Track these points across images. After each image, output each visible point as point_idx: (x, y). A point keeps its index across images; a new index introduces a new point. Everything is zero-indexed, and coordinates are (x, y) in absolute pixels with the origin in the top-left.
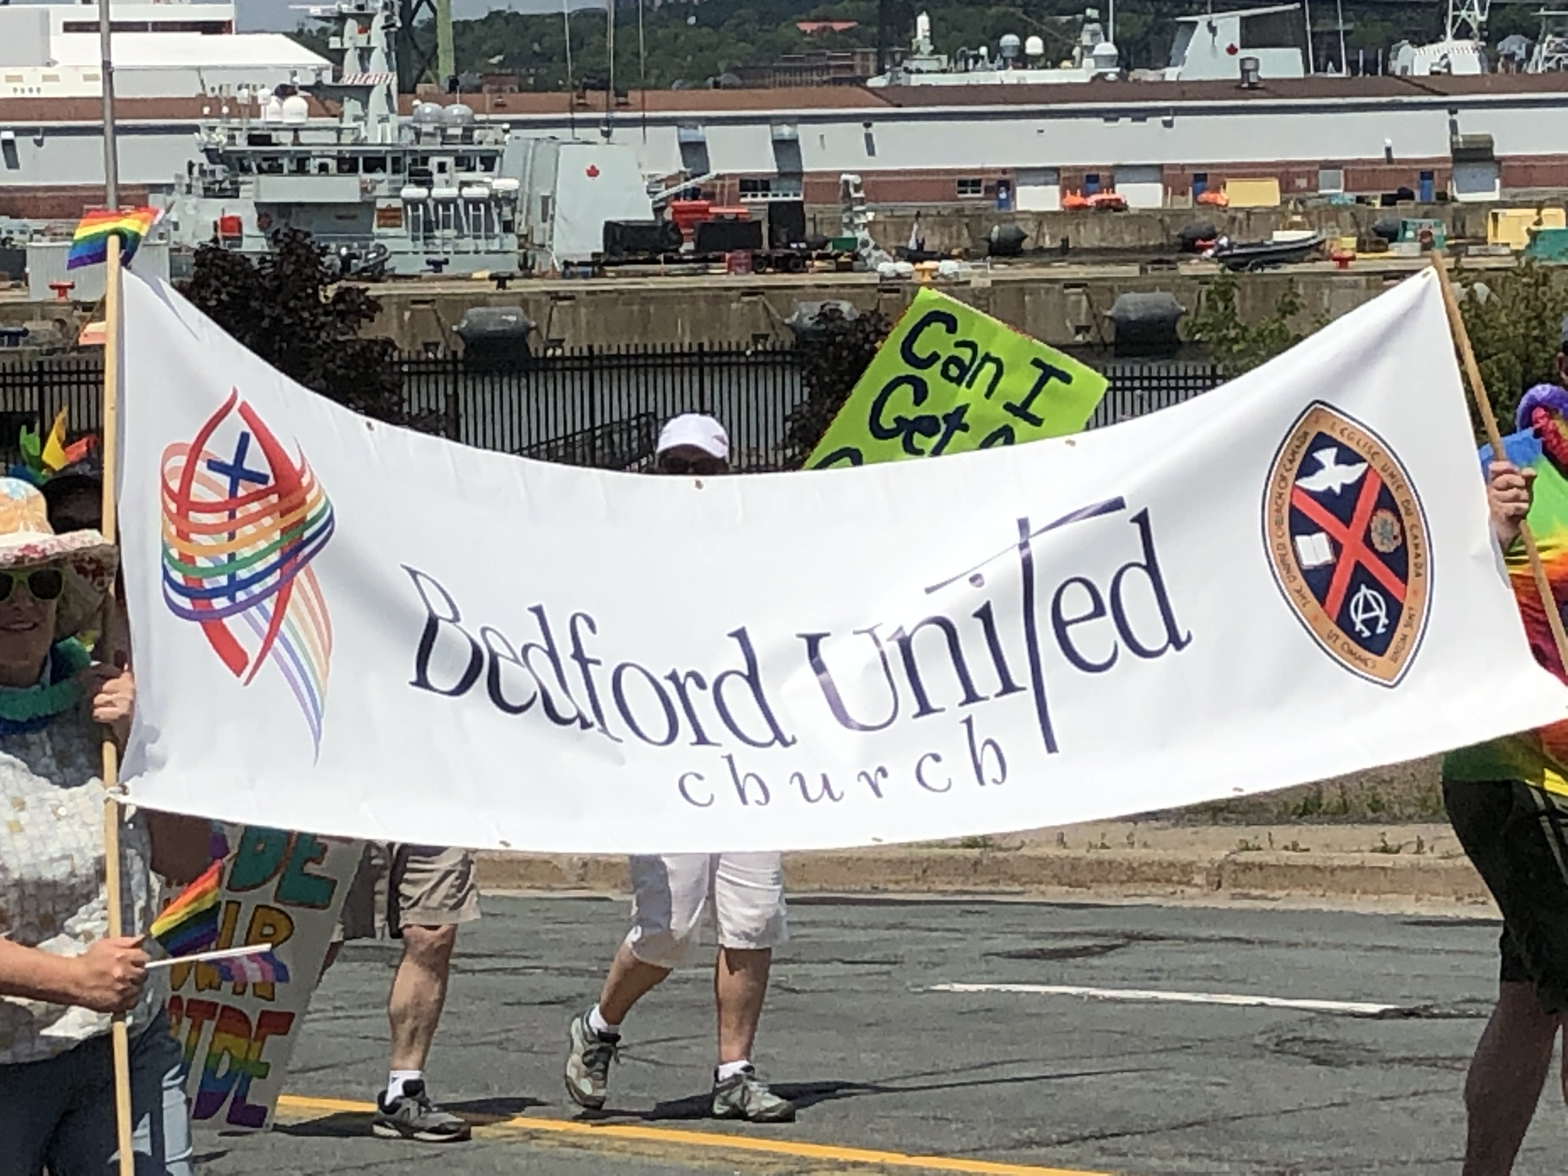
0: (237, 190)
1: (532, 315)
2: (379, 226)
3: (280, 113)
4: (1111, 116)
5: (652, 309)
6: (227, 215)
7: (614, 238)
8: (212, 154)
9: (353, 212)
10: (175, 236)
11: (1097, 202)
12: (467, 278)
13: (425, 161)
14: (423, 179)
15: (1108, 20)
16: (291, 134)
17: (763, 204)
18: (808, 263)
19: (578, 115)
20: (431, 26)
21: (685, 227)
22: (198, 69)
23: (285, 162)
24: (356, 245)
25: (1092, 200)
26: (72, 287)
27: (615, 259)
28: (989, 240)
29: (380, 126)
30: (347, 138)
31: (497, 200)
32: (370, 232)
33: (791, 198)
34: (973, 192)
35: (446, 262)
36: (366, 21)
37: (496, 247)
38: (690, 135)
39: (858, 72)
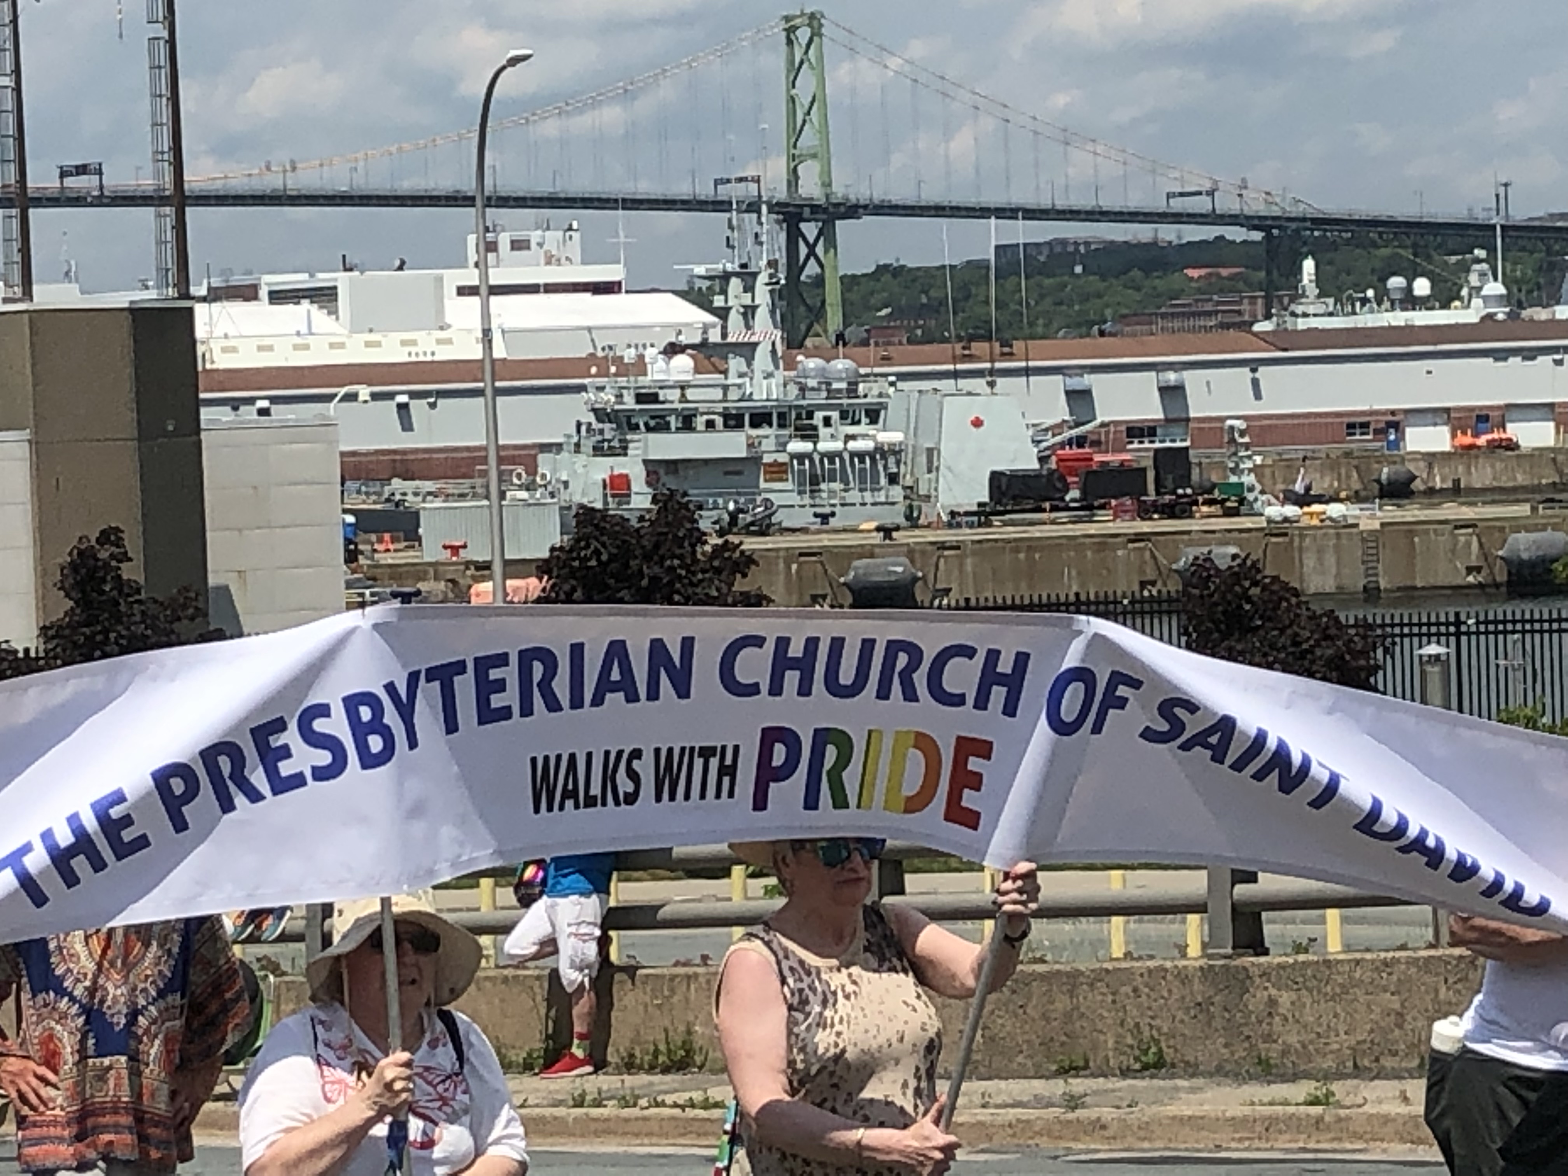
0: (625, 448)
1: (918, 565)
2: (766, 481)
3: (667, 371)
4: (1501, 355)
5: (1037, 556)
6: (616, 472)
7: (999, 487)
8: (601, 414)
9: (739, 468)
10: (564, 496)
11: (1488, 442)
12: (855, 530)
13: (810, 415)
14: (809, 433)
15: (1496, 259)
16: (677, 392)
17: (1147, 450)
18: (1194, 508)
19: (960, 367)
20: (819, 281)
21: (1071, 475)
22: (589, 329)
23: (672, 419)
24: (742, 500)
25: (1482, 441)
26: (465, 546)
27: (1000, 508)
28: (1378, 481)
29: (765, 382)
30: (733, 395)
31: (881, 452)
32: (758, 487)
33: (1178, 444)
34: (1362, 434)
35: (833, 514)
36: (749, 280)
37: (883, 499)
38: (1076, 383)
39: (1246, 318)
